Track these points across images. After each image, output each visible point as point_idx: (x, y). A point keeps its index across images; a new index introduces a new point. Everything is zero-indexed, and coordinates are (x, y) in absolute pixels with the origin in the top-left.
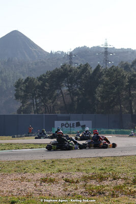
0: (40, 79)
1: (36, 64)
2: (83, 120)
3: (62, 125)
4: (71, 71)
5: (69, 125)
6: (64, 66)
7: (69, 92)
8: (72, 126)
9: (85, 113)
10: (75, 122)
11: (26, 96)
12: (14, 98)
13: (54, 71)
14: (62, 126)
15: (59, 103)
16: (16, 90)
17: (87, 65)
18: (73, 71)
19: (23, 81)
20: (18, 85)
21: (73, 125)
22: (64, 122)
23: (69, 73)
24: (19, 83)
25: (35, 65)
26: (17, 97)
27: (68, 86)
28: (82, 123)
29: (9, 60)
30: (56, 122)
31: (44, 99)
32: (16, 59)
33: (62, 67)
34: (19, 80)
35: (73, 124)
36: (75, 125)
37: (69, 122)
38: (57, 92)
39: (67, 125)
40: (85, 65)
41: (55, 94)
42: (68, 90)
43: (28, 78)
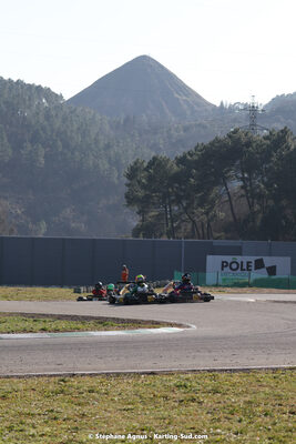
0: (181, 161)
1: (186, 129)
2: (270, 255)
3: (224, 265)
4: (248, 144)
5: (240, 266)
6: (236, 132)
7: (243, 192)
8: (245, 267)
9: (277, 240)
10: (252, 259)
11: (147, 197)
12: (125, 202)
13: (212, 144)
14: (223, 267)
15: (222, 215)
16: (128, 185)
17: (284, 132)
18: (254, 145)
19: (145, 165)
20: (133, 173)
21: (248, 266)
22: (229, 259)
23: (245, 149)
24: (137, 169)
25: (185, 131)
26: (131, 200)
27: (243, 179)
28: (268, 261)
29: (127, 120)
30: (210, 258)
31: (188, 205)
32: (144, 117)
33: (230, 136)
34: (136, 164)
35: (248, 263)
36: (253, 265)
37: (239, 259)
38: (216, 190)
39: (234, 266)
40: (282, 131)
41: (212, 195)
42: (242, 187)
43: (155, 158)
